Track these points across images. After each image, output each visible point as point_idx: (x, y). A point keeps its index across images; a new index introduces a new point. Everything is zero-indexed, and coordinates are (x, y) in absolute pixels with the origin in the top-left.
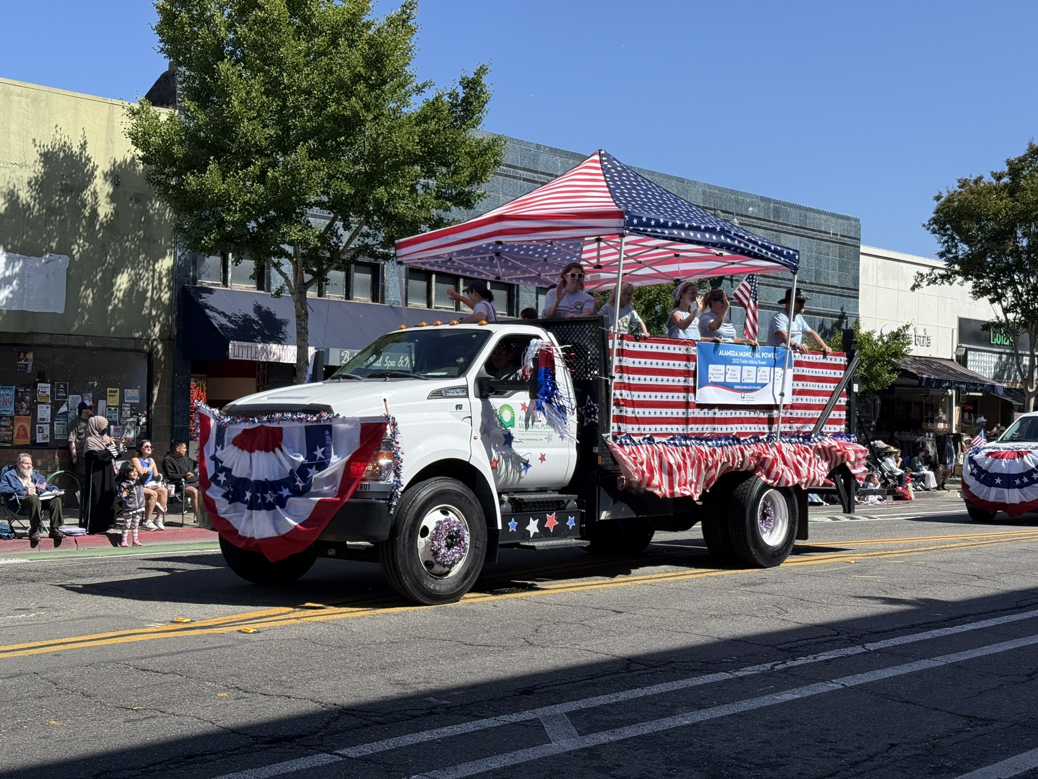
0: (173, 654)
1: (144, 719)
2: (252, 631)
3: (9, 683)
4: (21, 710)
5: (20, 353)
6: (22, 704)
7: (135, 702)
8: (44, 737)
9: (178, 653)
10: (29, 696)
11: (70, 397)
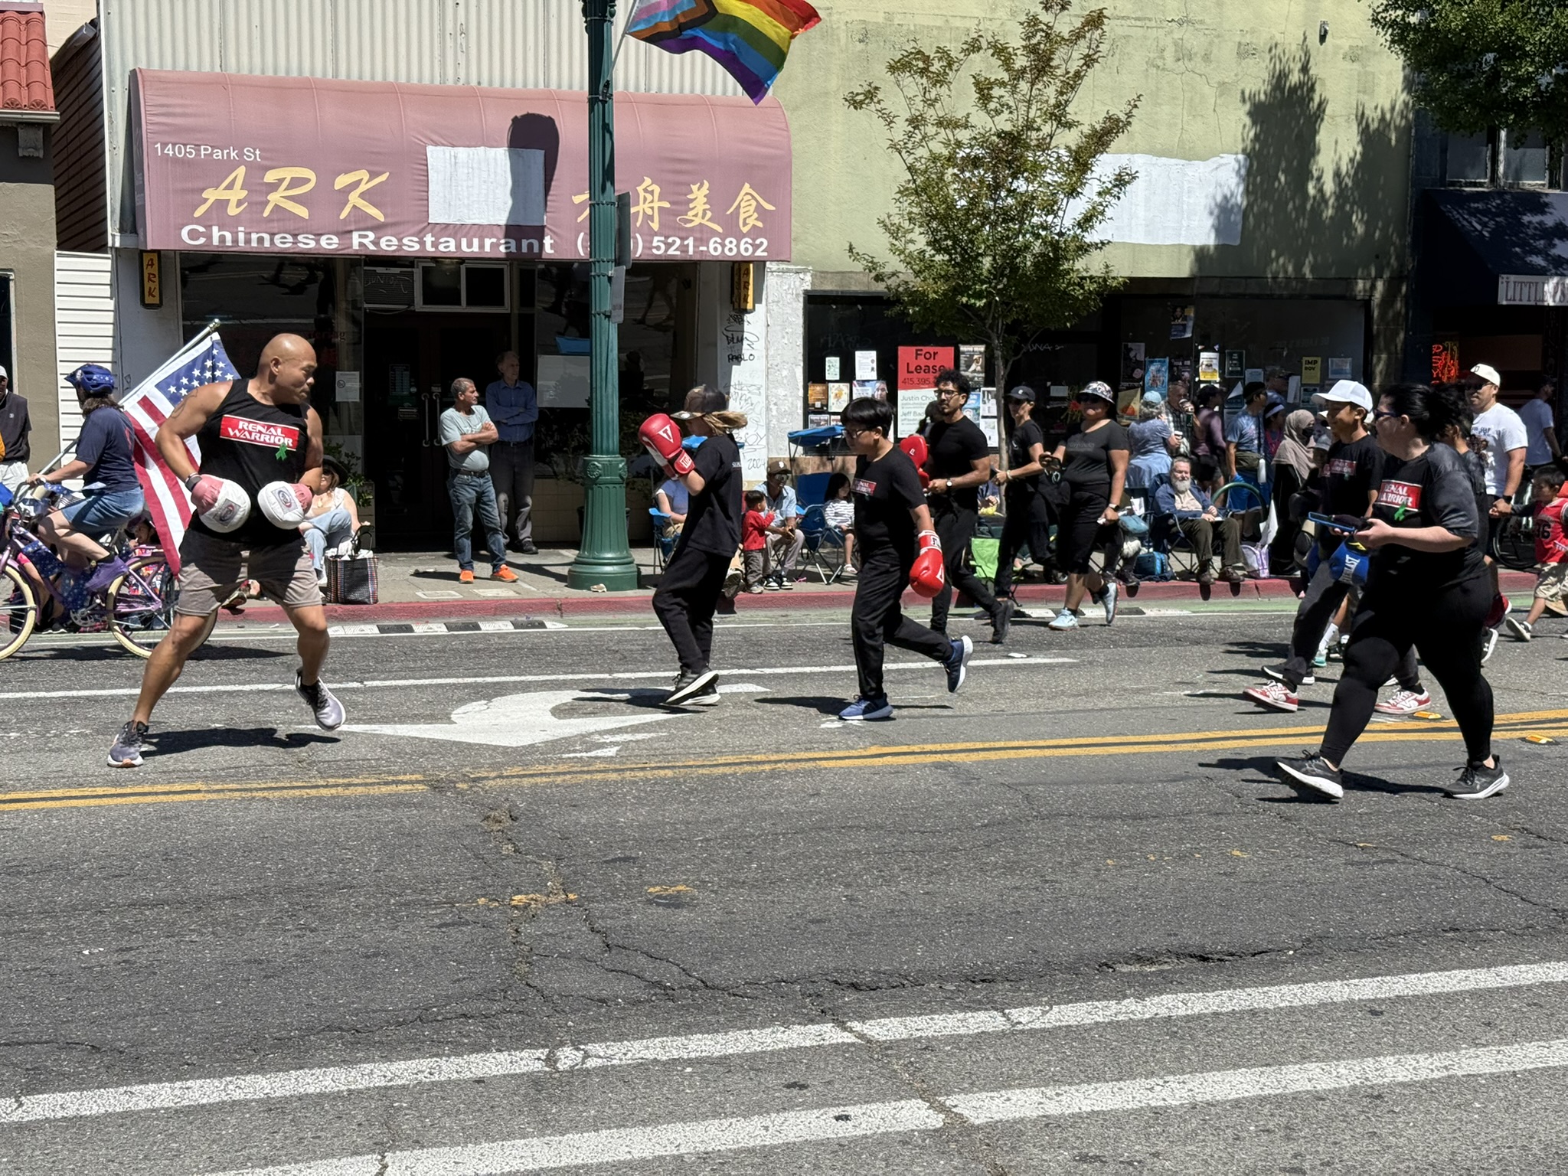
0: (1416, 767)
1: (1376, 863)
2: (1544, 741)
3: (1171, 788)
4: (1191, 831)
5: (1175, 311)
6: (1191, 822)
7: (1360, 836)
8: (1225, 874)
9: (1424, 765)
10: (1201, 811)
11: (1248, 372)
